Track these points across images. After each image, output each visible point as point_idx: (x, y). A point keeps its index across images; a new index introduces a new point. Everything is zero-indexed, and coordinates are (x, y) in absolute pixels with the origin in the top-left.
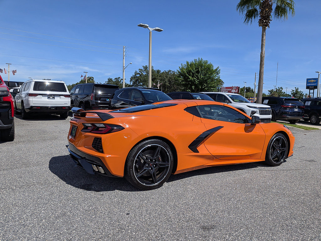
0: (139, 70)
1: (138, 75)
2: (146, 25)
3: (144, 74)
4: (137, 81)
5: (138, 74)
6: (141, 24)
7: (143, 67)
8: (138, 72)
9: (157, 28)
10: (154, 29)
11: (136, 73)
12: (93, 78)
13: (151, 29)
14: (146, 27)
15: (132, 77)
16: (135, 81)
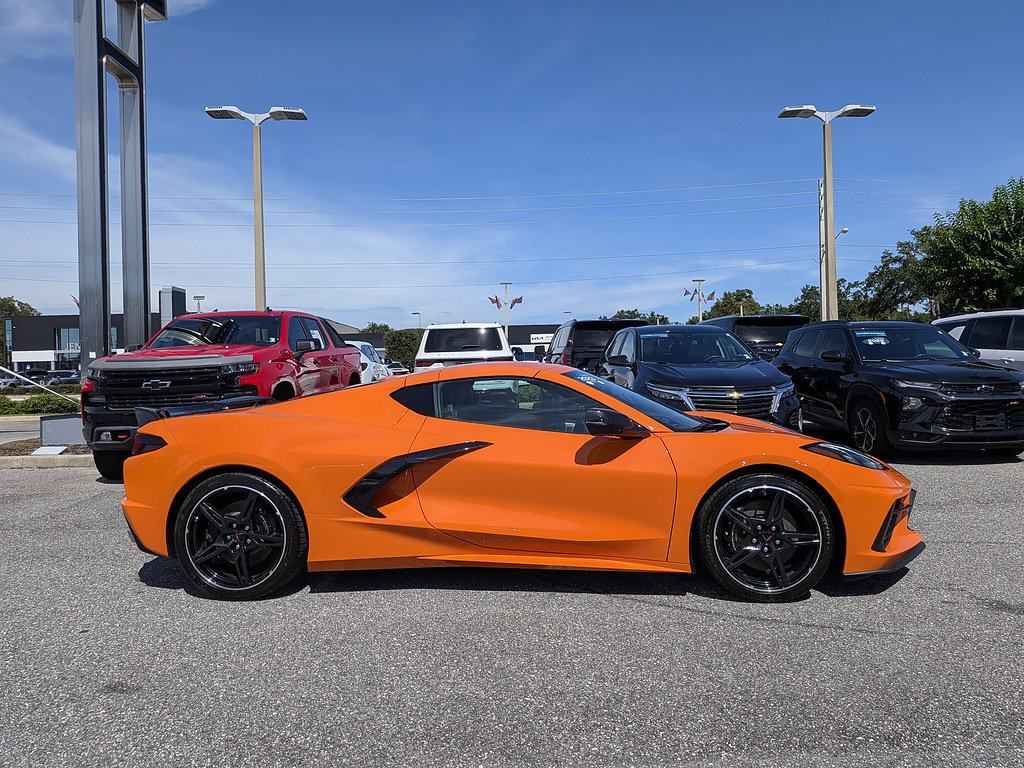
0: (900, 245)
1: (897, 265)
2: (805, 107)
3: (919, 257)
4: (890, 285)
5: (896, 260)
6: (787, 109)
7: (913, 233)
8: (895, 254)
9: (850, 107)
10: (840, 112)
11: (887, 259)
12: (749, 291)
13: (826, 117)
14: (809, 114)
15: (873, 274)
16: (885, 288)
